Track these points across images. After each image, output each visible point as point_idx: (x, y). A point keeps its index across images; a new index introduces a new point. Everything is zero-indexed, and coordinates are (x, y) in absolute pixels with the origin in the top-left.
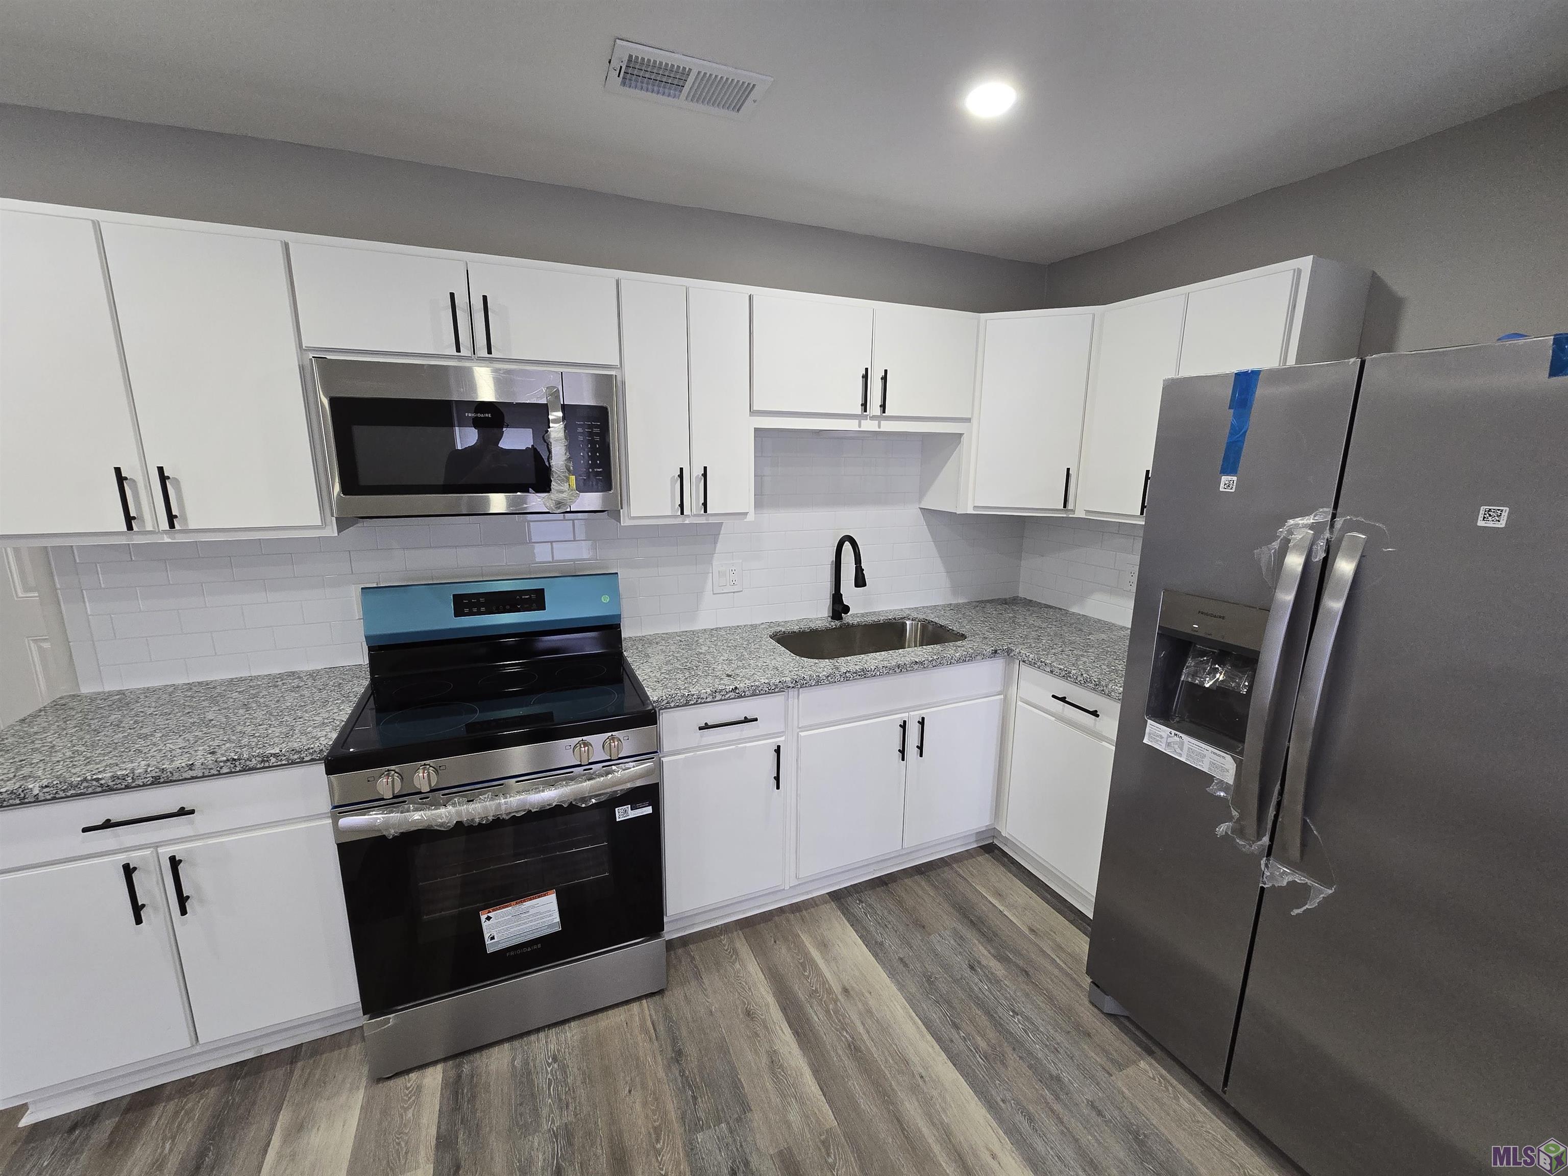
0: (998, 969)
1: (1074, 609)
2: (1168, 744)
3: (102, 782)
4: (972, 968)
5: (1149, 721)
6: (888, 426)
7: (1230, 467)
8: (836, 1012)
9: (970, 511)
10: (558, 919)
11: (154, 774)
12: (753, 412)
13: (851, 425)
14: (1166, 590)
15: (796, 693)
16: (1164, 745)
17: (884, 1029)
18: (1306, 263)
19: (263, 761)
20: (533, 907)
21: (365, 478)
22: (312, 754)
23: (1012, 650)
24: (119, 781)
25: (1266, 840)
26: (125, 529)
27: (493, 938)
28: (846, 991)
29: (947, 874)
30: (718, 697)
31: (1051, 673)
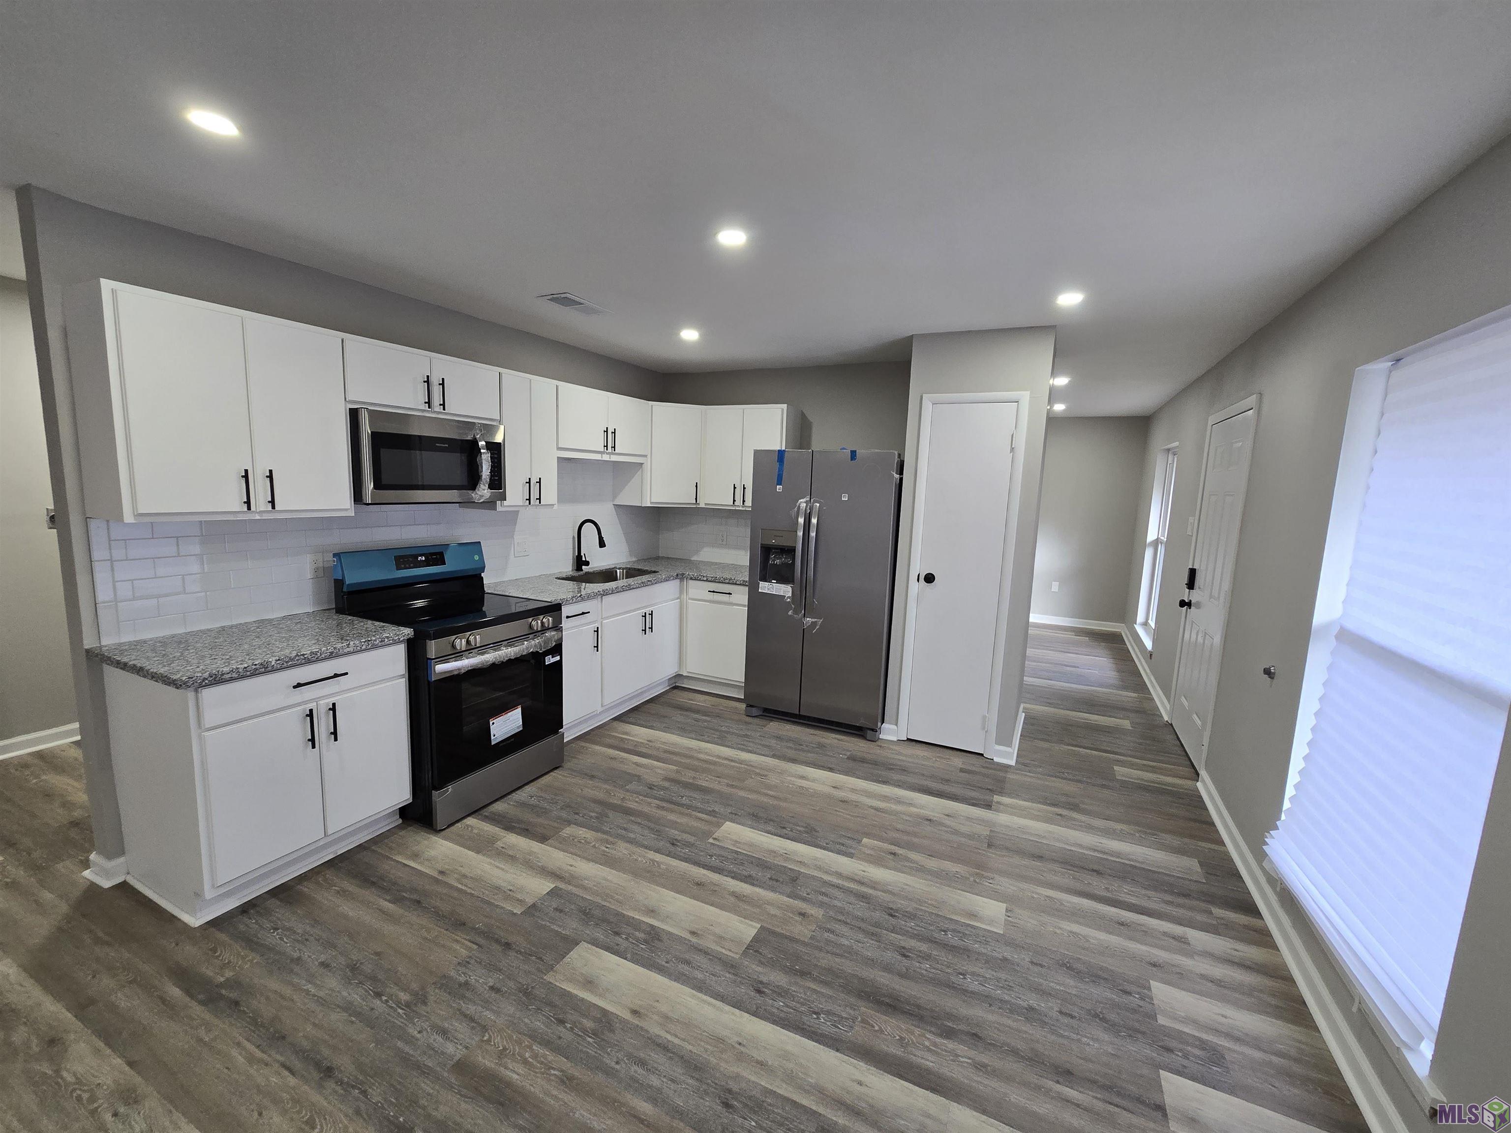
0: (708, 719)
1: (694, 558)
2: (768, 589)
3: (306, 656)
4: (696, 721)
5: (761, 582)
6: (614, 458)
7: (779, 483)
9: (649, 505)
10: (521, 723)
11: (330, 651)
12: (559, 449)
13: (597, 457)
14: (762, 529)
15: (600, 599)
16: (766, 590)
17: (674, 744)
18: (785, 406)
19: (382, 641)
20: (512, 716)
21: (385, 481)
22: (404, 636)
23: (684, 574)
24: (313, 655)
25: (803, 612)
26: (246, 509)
27: (494, 736)
28: (647, 741)
30: (575, 600)
31: (707, 580)
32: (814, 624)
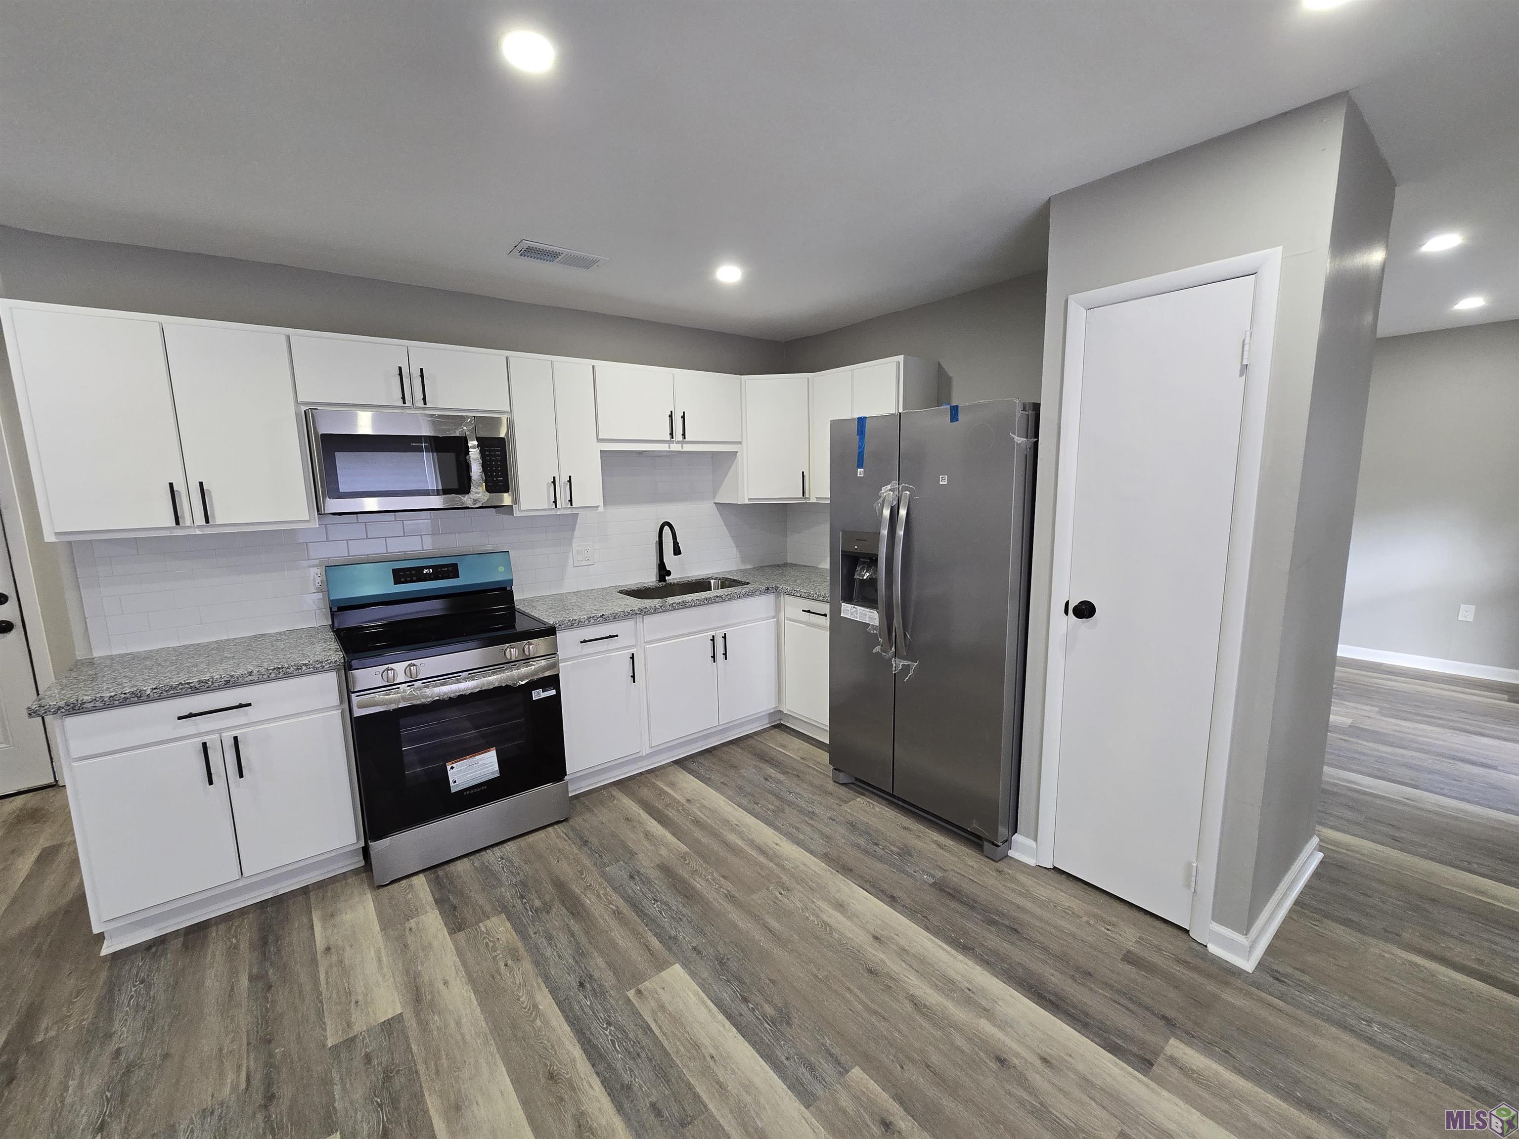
0: (781, 777)
2: (852, 614)
3: (192, 685)
4: (766, 779)
5: (843, 604)
6: (687, 448)
7: (860, 465)
8: (684, 810)
9: (747, 502)
10: (498, 769)
11: (226, 679)
12: (599, 440)
13: (664, 447)
14: (842, 531)
15: (641, 619)
16: (849, 615)
17: (713, 811)
18: (901, 358)
19: (298, 669)
20: (481, 760)
21: (343, 488)
22: (330, 664)
23: (778, 587)
24: (203, 684)
25: (893, 649)
26: (174, 524)
27: (455, 782)
28: (688, 801)
29: (751, 742)
30: (592, 621)
31: (800, 596)
32: (906, 668)
